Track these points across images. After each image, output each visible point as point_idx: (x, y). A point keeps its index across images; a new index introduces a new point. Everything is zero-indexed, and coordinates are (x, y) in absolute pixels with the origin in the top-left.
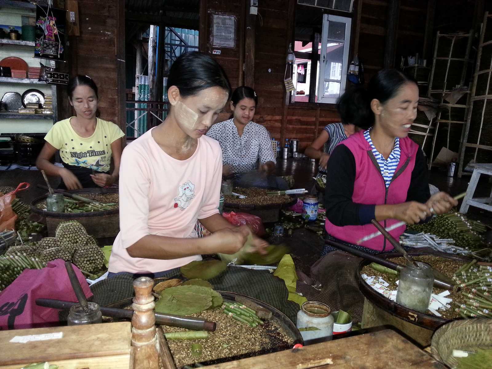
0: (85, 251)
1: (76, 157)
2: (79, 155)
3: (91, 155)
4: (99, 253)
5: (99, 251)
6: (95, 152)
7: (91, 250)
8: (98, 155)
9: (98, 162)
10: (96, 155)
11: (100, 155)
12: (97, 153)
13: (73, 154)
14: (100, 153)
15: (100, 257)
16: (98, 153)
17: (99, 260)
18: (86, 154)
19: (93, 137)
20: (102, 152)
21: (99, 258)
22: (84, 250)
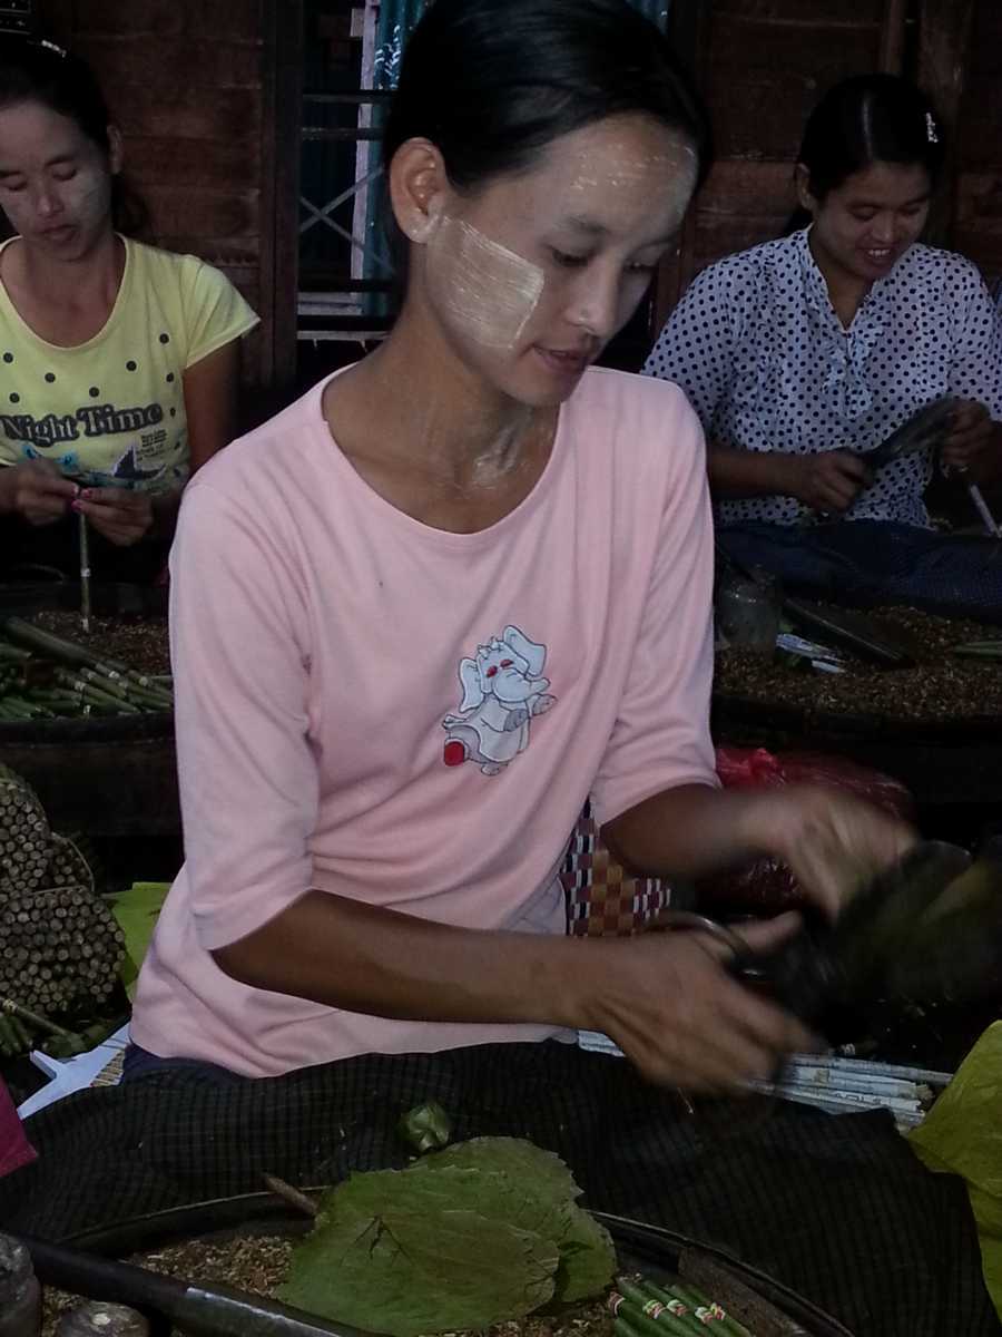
0: (36, 914)
1: (25, 438)
2: (41, 429)
3: (93, 429)
4: (100, 929)
5: (100, 923)
6: (115, 415)
7: (62, 913)
8: (128, 429)
9: (127, 462)
10: (117, 430)
11: (138, 426)
12: (121, 418)
13: (15, 424)
14: (136, 418)
15: (99, 947)
16: (126, 419)
17: (95, 962)
18: (73, 425)
19: (103, 340)
20: (145, 412)
21: (95, 955)
22: (29, 912)
